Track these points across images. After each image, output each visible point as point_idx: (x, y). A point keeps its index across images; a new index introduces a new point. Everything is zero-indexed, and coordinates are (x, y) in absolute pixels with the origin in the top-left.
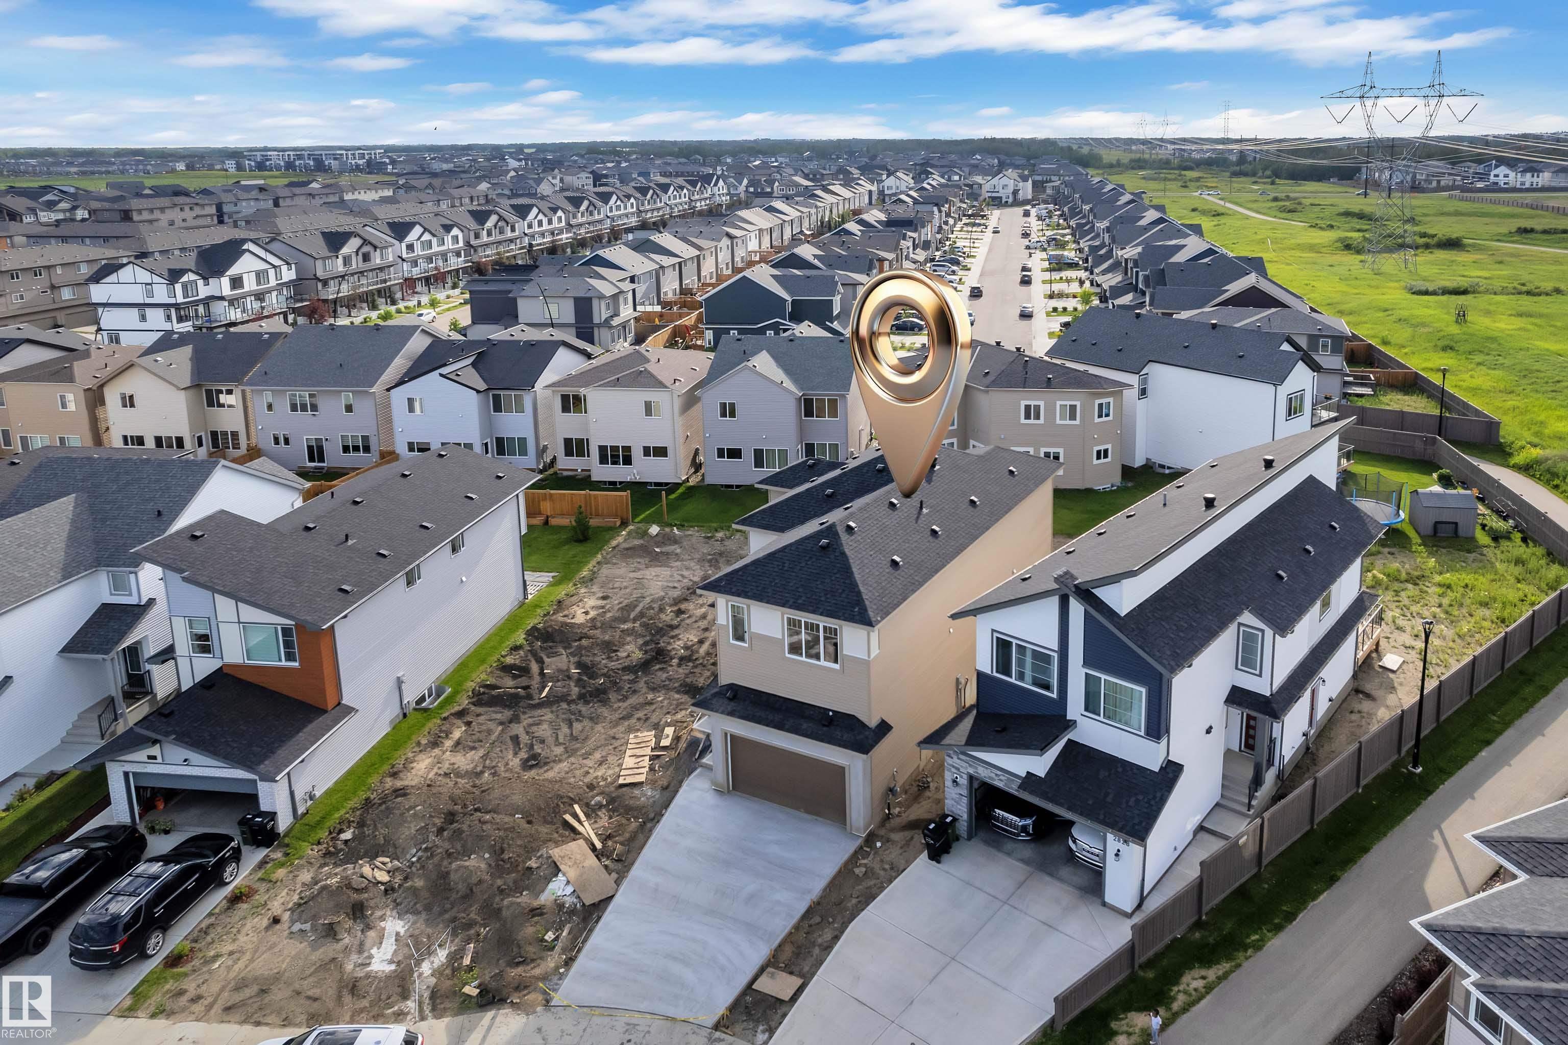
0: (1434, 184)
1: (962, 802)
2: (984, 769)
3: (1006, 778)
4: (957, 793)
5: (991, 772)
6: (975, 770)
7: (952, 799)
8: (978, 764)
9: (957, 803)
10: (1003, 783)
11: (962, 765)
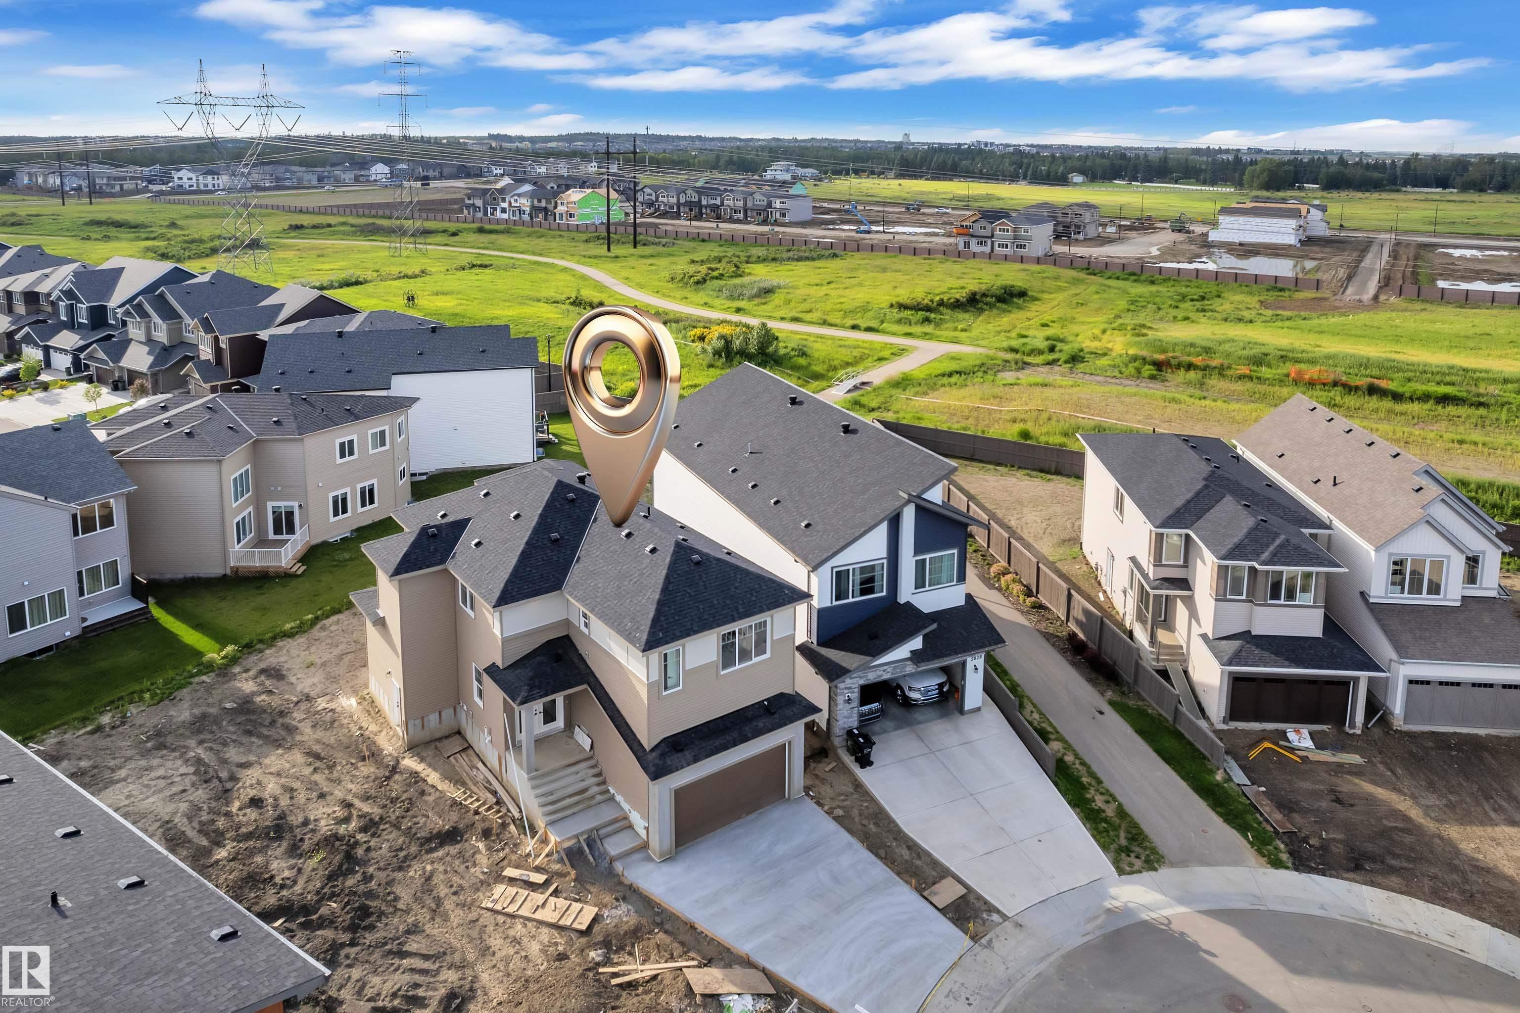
0: (117, 188)
1: (854, 714)
2: (874, 672)
3: (893, 668)
4: (848, 709)
5: (879, 671)
6: (865, 679)
7: (844, 717)
8: (868, 672)
9: (849, 718)
10: (889, 674)
11: (854, 682)
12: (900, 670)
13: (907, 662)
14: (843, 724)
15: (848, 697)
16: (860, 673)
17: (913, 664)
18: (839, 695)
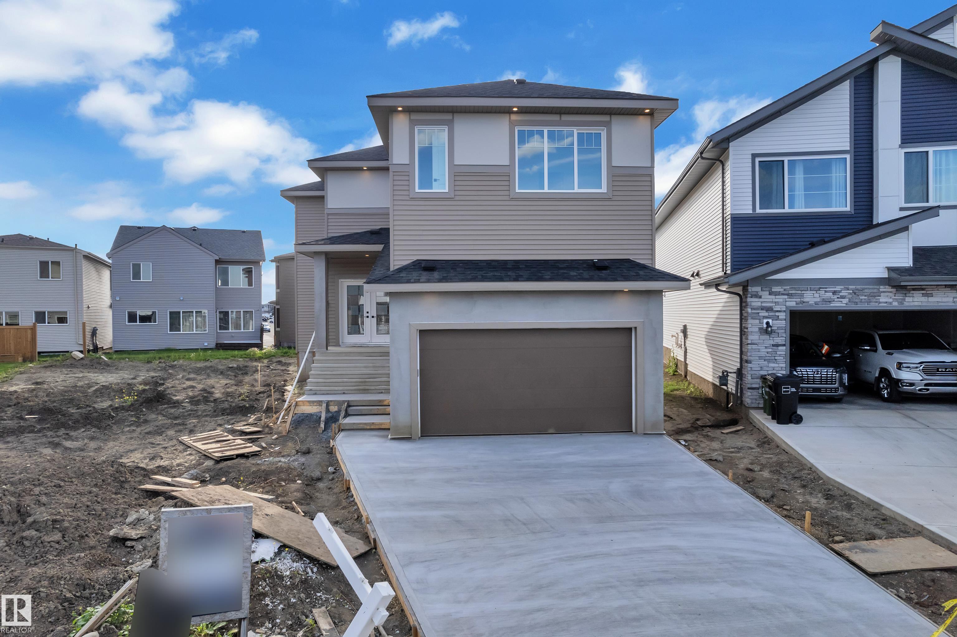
1: (778, 355)
2: (814, 292)
3: (851, 292)
4: (769, 345)
5: (826, 291)
6: (799, 300)
7: (760, 358)
8: (802, 289)
9: (769, 361)
10: (845, 301)
11: (776, 300)
12: (867, 298)
13: (881, 287)
14: (759, 369)
15: (768, 323)
16: (789, 287)
17: (894, 290)
18: (749, 318)
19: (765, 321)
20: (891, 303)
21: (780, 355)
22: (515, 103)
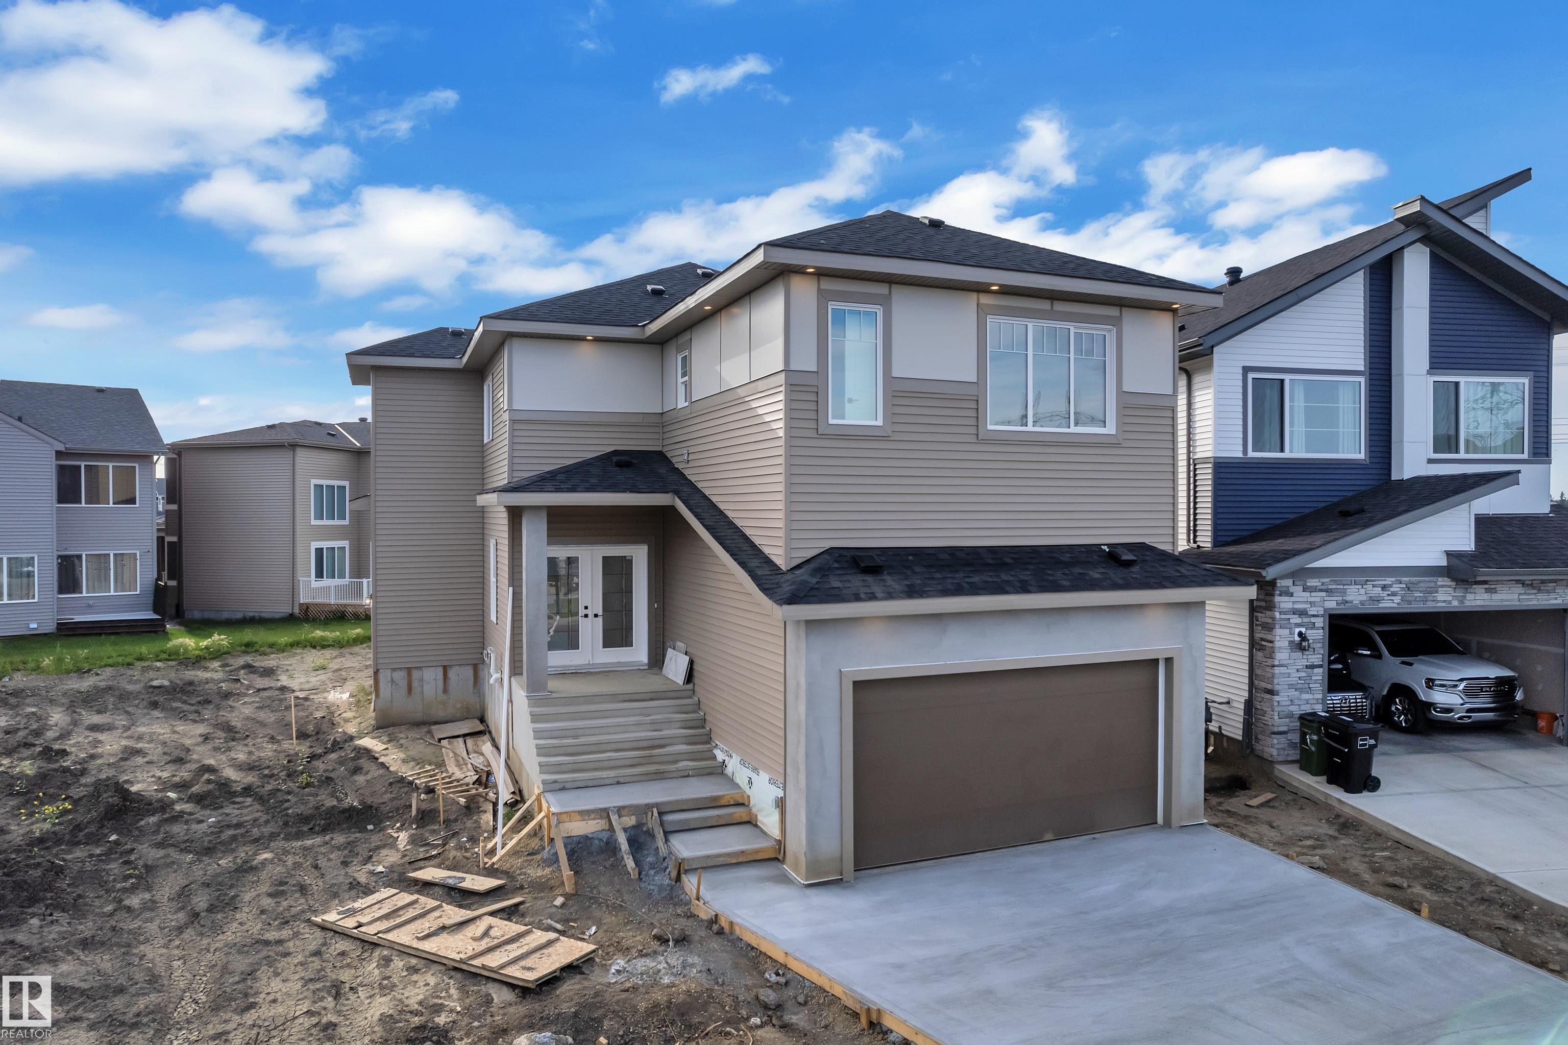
1: (1313, 682)
2: (1359, 587)
3: (1404, 586)
4: (1301, 667)
5: (1374, 586)
6: (1341, 598)
7: (1291, 686)
8: (1345, 582)
9: (1301, 690)
10: (1397, 599)
11: (1312, 599)
12: (1422, 595)
13: (1440, 579)
14: (1289, 703)
15: (1300, 634)
16: (1328, 580)
17: (1453, 583)
18: (1277, 626)
19: (1297, 630)
20: (1450, 602)
21: (1316, 682)
22: (996, 278)
